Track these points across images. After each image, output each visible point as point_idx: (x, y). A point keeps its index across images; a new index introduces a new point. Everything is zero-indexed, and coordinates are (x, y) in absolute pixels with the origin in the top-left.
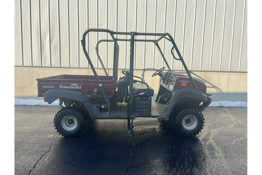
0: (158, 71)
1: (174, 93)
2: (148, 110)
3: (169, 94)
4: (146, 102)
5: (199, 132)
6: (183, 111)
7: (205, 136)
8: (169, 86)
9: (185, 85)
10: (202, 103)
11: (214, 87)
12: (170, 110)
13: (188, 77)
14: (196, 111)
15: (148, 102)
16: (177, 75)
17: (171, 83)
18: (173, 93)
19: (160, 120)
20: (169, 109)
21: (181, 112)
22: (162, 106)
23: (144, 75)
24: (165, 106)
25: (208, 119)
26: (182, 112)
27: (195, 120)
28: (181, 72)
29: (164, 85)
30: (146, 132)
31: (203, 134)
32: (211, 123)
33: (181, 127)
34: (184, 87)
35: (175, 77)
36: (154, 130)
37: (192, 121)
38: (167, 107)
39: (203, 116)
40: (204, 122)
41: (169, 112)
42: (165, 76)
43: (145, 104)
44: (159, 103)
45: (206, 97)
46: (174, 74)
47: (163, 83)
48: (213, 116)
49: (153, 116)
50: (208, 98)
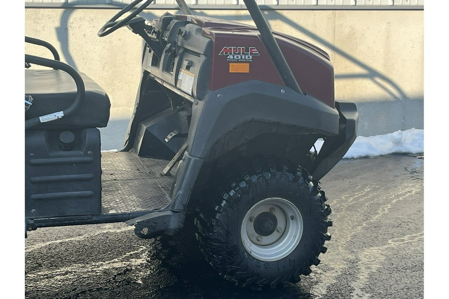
0: (125, 8)
1: (198, 108)
2: (89, 192)
3: (183, 114)
4: (75, 156)
5: (313, 268)
6: (243, 185)
7: (337, 278)
8: (180, 77)
9: (244, 68)
10: (319, 144)
11: (372, 74)
12: (185, 181)
13: (257, 33)
14: (296, 180)
15: (86, 155)
16: (208, 24)
17: (185, 63)
18: (194, 107)
19: (145, 231)
20: (182, 180)
21: (234, 188)
22: (156, 170)
23: (66, 30)
24: (168, 168)
25: (350, 208)
26: (237, 186)
27: (292, 218)
28: (233, 13)
29: (157, 73)
30: (84, 292)
31: (328, 274)
32: (360, 224)
33: (236, 250)
34: (239, 76)
35: (200, 37)
36: (119, 278)
37: (281, 224)
38: (174, 170)
39: (324, 198)
40: (330, 224)
41: (180, 192)
42: (158, 33)
43: (71, 163)
44: (141, 155)
45: (334, 115)
46: (200, 23)
47: (153, 65)
48: (367, 194)
49: (113, 215)
50: (343, 119)
